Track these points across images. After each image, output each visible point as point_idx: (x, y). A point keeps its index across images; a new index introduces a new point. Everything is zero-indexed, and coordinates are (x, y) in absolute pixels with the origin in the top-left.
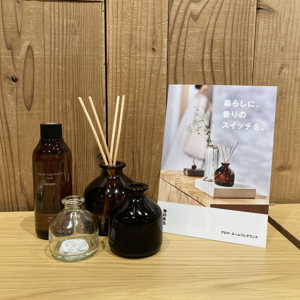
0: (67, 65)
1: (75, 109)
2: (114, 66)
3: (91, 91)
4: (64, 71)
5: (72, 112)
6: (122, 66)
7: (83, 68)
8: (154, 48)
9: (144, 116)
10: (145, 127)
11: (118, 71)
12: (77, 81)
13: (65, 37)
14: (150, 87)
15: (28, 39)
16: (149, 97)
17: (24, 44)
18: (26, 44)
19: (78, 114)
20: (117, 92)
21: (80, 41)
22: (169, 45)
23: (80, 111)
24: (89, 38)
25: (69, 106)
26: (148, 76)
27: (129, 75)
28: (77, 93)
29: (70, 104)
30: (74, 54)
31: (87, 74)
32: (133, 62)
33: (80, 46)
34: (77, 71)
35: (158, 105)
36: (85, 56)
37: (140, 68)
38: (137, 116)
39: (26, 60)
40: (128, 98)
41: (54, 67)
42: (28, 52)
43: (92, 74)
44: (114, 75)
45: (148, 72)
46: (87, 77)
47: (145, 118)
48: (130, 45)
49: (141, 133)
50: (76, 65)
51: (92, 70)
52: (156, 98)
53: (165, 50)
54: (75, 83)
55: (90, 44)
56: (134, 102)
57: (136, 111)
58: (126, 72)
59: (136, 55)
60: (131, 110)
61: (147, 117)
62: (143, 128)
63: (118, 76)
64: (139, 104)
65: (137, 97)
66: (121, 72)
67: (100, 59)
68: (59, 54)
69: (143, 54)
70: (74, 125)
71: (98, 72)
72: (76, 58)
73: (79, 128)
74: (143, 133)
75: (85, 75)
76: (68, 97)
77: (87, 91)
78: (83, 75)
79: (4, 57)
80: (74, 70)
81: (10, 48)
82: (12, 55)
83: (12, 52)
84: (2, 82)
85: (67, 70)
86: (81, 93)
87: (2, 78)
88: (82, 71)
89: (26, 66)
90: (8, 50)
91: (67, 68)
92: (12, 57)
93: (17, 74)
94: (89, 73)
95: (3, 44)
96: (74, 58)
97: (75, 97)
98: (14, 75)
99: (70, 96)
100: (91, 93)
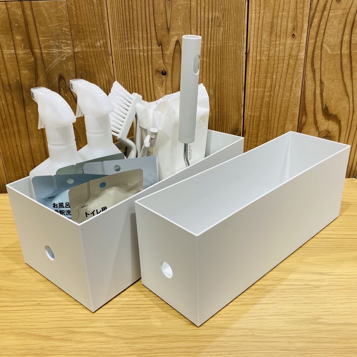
0: (211, 56)
1: (217, 96)
2: (255, 54)
3: (232, 79)
4: (208, 62)
6: (262, 54)
7: (225, 58)
8: (294, 34)
9: (279, 99)
10: (280, 110)
11: (258, 58)
12: (220, 71)
13: (210, 30)
14: (287, 73)
15: (176, 35)
16: (285, 81)
17: (172, 40)
18: (174, 39)
19: (219, 101)
20: (256, 78)
21: (224, 33)
22: (309, 30)
23: (221, 99)
24: (232, 30)
25: (212, 94)
26: (286, 61)
27: (268, 62)
28: (219, 82)
30: (217, 46)
31: (229, 64)
32: (273, 49)
33: (223, 37)
34: (220, 62)
35: (294, 88)
36: (227, 47)
37: (279, 54)
38: (273, 99)
39: (174, 55)
40: (266, 83)
42: (176, 47)
43: (234, 64)
44: (254, 63)
45: (287, 58)
46: (229, 67)
47: (281, 101)
48: (271, 33)
49: (275, 115)
50: (219, 57)
51: (234, 60)
52: (292, 82)
53: (305, 35)
54: (217, 73)
55: (233, 35)
56: (271, 87)
57: (272, 96)
58: (265, 59)
59: (276, 42)
60: (268, 94)
61: (282, 100)
62: (278, 110)
63: (258, 63)
64: (276, 89)
65: (274, 82)
66: (260, 60)
67: (242, 49)
68: (204, 47)
69: (283, 41)
70: (215, 111)
71: (240, 61)
72: (219, 49)
73: (220, 114)
74: (277, 116)
75: (227, 65)
76: (211, 87)
77: (229, 79)
78: (225, 65)
79: (155, 53)
80: (217, 61)
81: (160, 44)
82: (162, 51)
83: (162, 48)
84: (153, 76)
85: (211, 61)
86: (223, 82)
87: (154, 72)
88: (225, 61)
89: (174, 60)
90: (159, 46)
91: (211, 59)
92: (162, 53)
93: (166, 68)
94: (230, 63)
95: (154, 41)
96: (217, 50)
97: (217, 86)
98: (164, 68)
99: (212, 85)
100: (232, 81)
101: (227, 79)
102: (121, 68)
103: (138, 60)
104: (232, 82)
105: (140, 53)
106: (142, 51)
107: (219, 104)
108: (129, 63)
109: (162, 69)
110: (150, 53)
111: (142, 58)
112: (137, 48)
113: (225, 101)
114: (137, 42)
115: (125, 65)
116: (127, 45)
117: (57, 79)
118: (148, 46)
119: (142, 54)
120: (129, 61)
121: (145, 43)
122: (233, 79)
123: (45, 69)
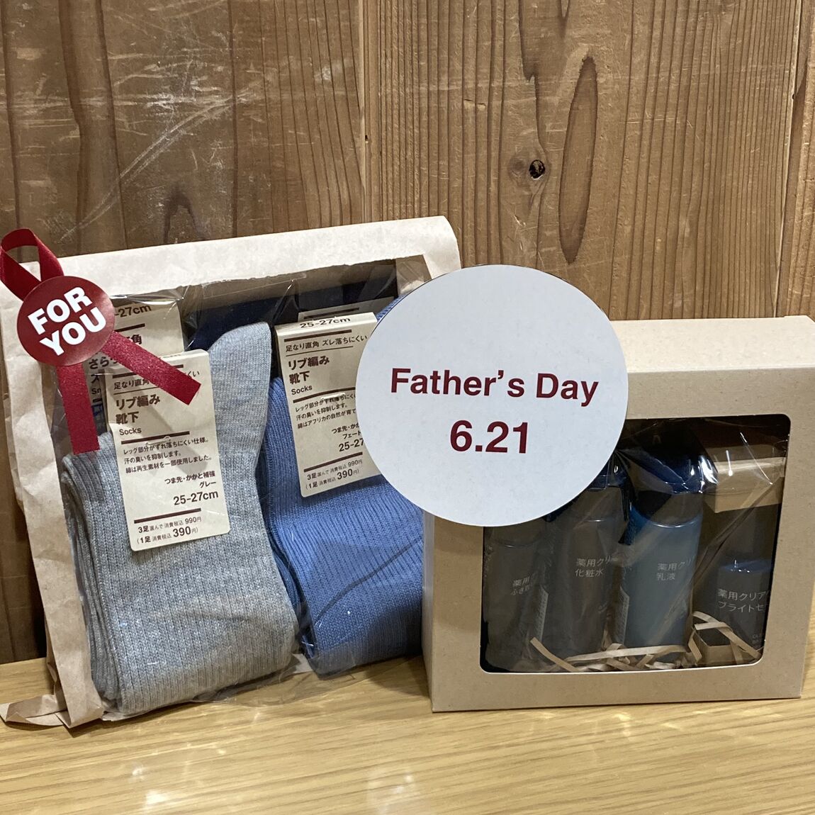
0: (691, 108)
1: (700, 241)
3: (750, 182)
4: (679, 128)
5: (691, 253)
12: (713, 155)
13: (691, 20)
15: (586, 39)
17: (572, 54)
18: (579, 53)
19: (708, 257)
21: (734, 31)
23: (714, 248)
25: (686, 235)
28: (711, 193)
29: (688, 230)
30: (712, 73)
31: (744, 132)
34: (715, 126)
36: (743, 75)
39: (575, 106)
41: (653, 119)
42: (584, 80)
46: (743, 142)
54: (706, 165)
67: (785, 83)
68: (670, 76)
70: (692, 291)
72: (717, 84)
73: (706, 301)
75: (738, 135)
76: (683, 209)
77: (741, 184)
78: (732, 137)
79: (514, 102)
80: (709, 124)
81: (532, 71)
82: (537, 95)
83: (537, 84)
84: (502, 181)
85: (689, 124)
86: (722, 192)
87: (504, 169)
88: (732, 123)
89: (574, 123)
90: (528, 78)
91: (690, 117)
92: (537, 100)
93: (546, 153)
94: (749, 130)
95: (515, 62)
96: (710, 86)
97: (703, 208)
98: (538, 154)
99: (689, 204)
100: (750, 189)
101: (735, 183)
102: (396, 160)
103: (457, 129)
104: (749, 192)
105: (465, 102)
106: (472, 97)
107: (708, 268)
108: (425, 138)
109: (533, 157)
110: (496, 103)
111: (471, 121)
112: (456, 87)
113: (726, 255)
114: (458, 66)
115: (410, 148)
116: (424, 78)
117: (161, 205)
118: (492, 79)
119: (469, 106)
120: (425, 131)
121: (485, 70)
122: (755, 182)
123: (120, 168)
